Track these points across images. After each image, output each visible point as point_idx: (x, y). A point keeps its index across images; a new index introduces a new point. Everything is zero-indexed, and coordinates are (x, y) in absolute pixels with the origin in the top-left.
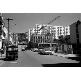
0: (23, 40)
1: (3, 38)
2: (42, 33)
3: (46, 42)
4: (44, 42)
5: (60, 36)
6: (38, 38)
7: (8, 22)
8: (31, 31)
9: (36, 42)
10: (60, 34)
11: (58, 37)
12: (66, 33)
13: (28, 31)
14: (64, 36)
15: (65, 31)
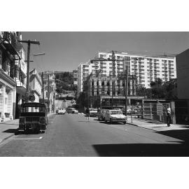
0: (67, 88)
1: (19, 84)
2: (110, 72)
3: (119, 93)
4: (114, 94)
5: (153, 80)
6: (100, 84)
7: (29, 49)
8: (86, 68)
9: (95, 93)
10: (153, 76)
11: (149, 83)
12: (168, 73)
13: (79, 68)
14: (164, 80)
15: (166, 68)
